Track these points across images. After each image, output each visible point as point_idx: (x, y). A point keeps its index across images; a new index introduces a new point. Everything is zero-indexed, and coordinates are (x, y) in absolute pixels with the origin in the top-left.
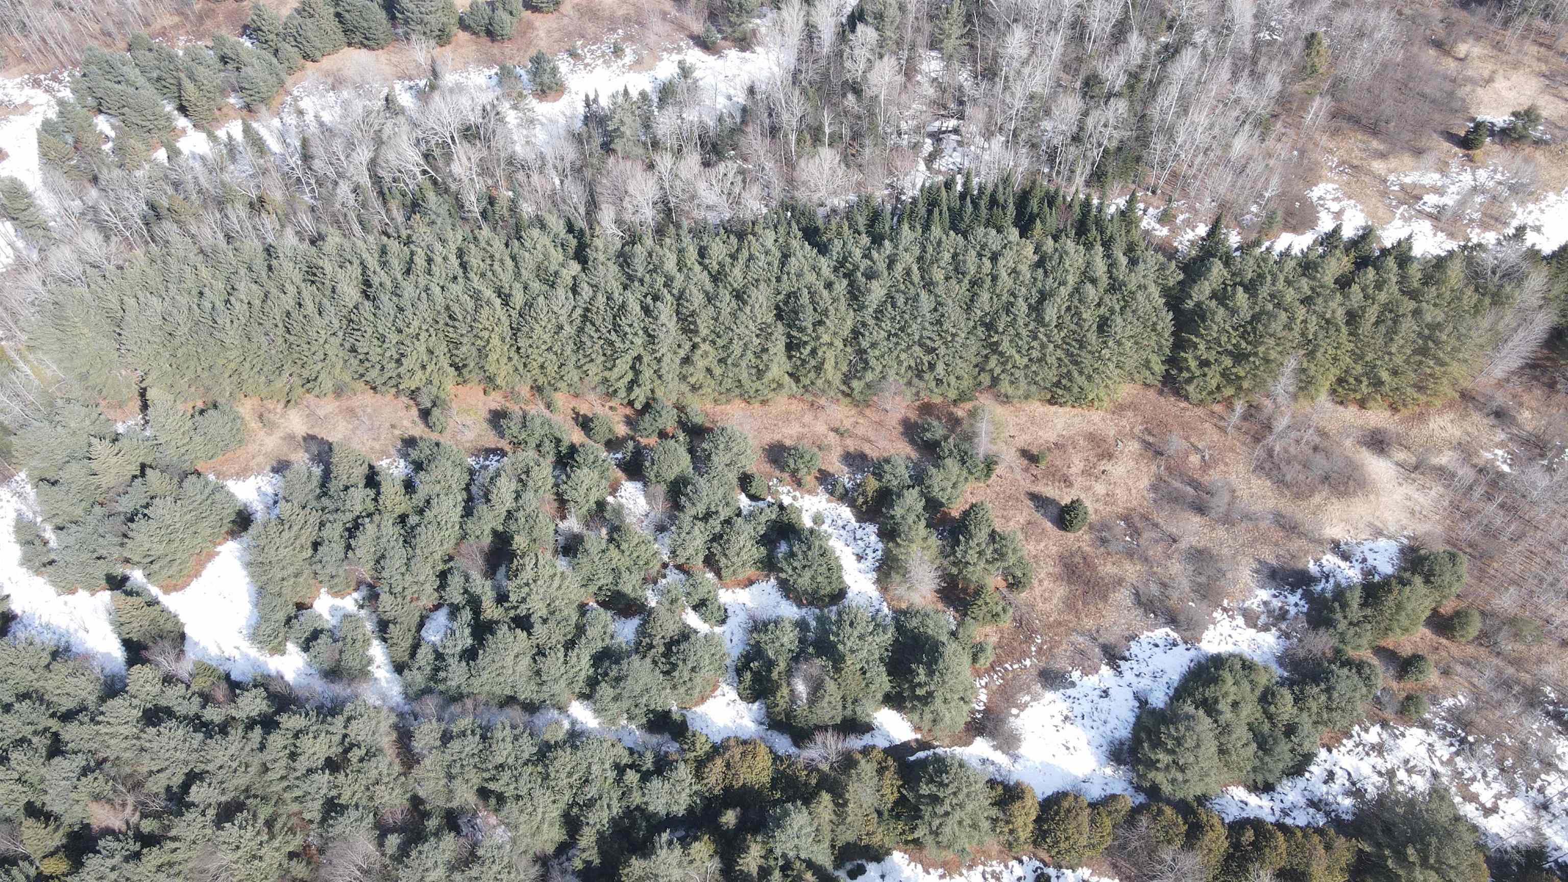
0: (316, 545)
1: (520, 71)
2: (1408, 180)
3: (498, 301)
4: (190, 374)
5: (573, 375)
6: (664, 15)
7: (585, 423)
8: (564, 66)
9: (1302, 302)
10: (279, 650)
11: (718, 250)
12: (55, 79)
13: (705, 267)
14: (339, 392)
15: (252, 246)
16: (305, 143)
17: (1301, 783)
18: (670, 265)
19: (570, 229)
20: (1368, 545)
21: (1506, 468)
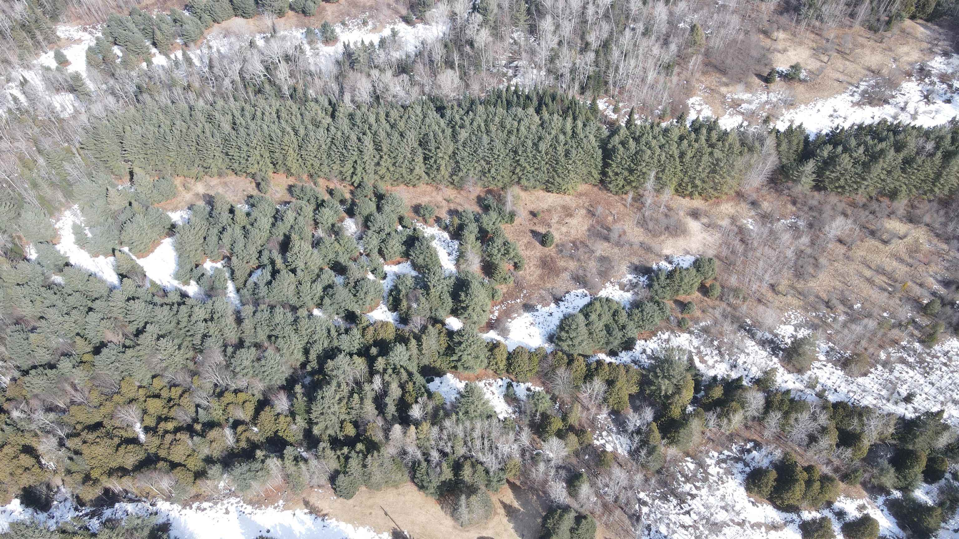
0: (205, 238)
1: (317, 31)
2: (736, 97)
3: (292, 133)
4: (153, 163)
5: (326, 169)
6: (389, 5)
7: (331, 192)
8: (338, 29)
9: (660, 147)
10: (187, 283)
11: (394, 114)
12: (94, 28)
13: (388, 121)
14: (220, 175)
15: (183, 105)
16: (211, 61)
17: (630, 353)
18: (372, 120)
19: (330, 103)
20: (682, 258)
21: (751, 227)
